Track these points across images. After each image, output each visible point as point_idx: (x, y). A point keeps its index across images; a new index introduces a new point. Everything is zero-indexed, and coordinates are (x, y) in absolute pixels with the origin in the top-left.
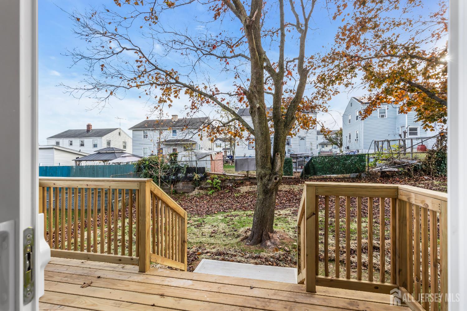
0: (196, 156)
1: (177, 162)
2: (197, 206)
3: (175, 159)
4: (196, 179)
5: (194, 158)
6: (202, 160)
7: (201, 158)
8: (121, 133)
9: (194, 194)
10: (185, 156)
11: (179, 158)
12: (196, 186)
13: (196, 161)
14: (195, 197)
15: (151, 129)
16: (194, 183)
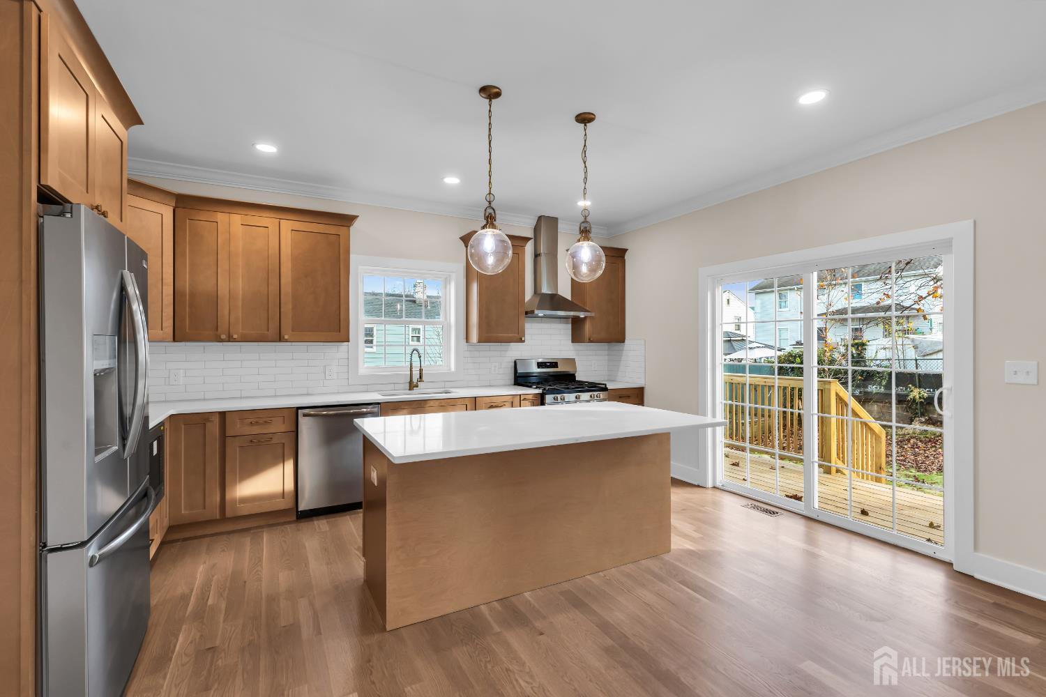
0: (916, 347)
1: (865, 362)
2: (916, 455)
3: (859, 354)
4: (914, 400)
5: (911, 354)
6: (934, 356)
7: (931, 354)
8: (730, 301)
9: (911, 432)
10: (885, 349)
11: (870, 353)
12: (916, 415)
13: (916, 360)
14: (912, 437)
15: (795, 287)
16: (910, 408)
